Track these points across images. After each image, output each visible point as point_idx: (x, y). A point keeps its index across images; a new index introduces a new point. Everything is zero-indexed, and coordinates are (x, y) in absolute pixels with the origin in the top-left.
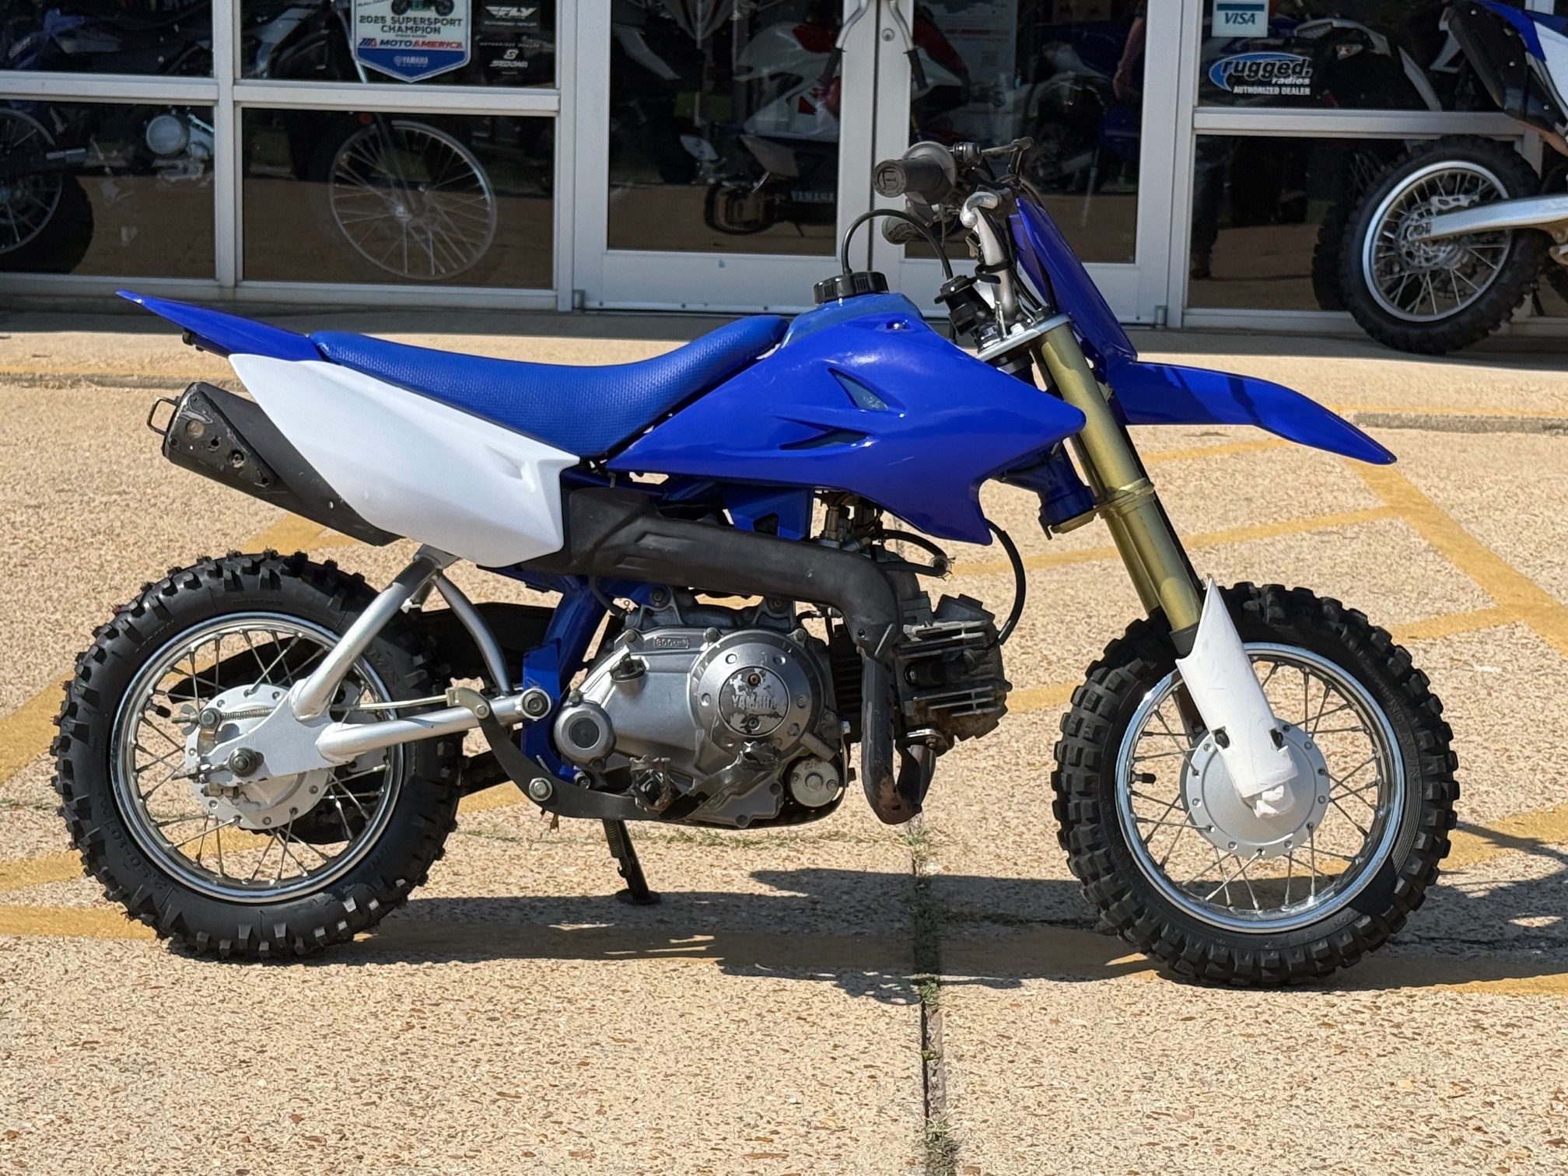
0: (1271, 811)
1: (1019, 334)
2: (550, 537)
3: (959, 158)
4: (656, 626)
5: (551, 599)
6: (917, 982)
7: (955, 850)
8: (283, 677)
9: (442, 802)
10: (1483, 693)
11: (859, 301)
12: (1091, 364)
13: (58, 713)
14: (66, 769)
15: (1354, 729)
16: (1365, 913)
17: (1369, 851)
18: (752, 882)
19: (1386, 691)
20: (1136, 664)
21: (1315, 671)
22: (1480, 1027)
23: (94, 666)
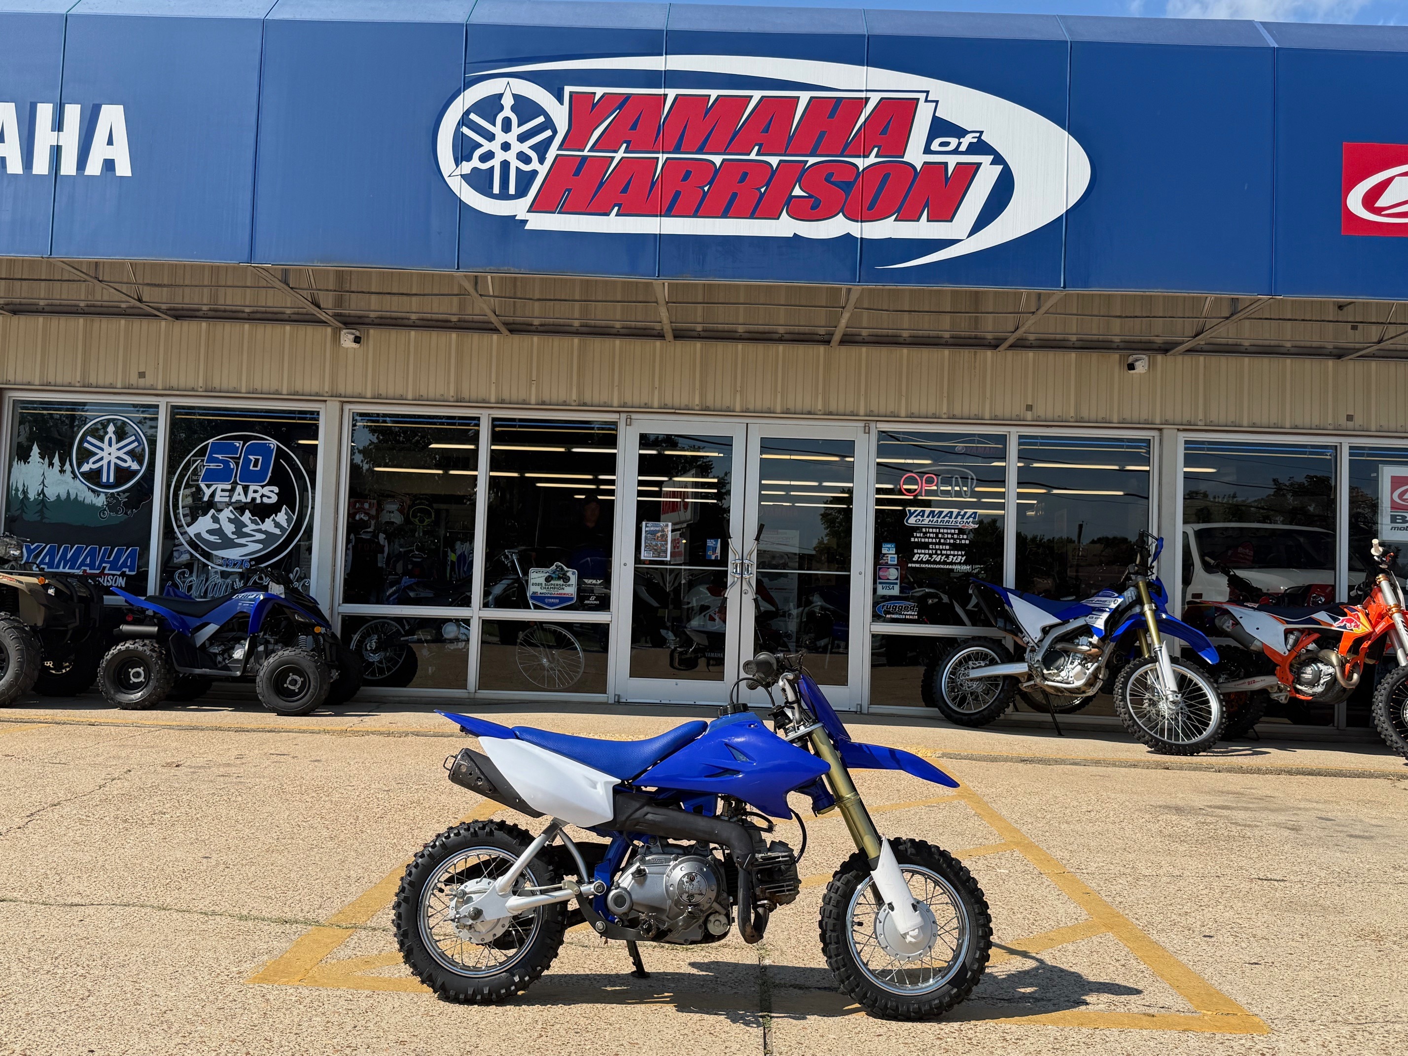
0: (913, 940)
1: (803, 730)
2: (607, 814)
3: (777, 659)
4: (651, 853)
5: (607, 841)
6: (762, 1017)
7: (777, 953)
8: (493, 875)
9: (558, 931)
10: (1001, 882)
11: (737, 715)
12: (832, 742)
13: (397, 891)
14: (399, 916)
15: (947, 903)
16: (954, 987)
17: (955, 958)
18: (690, 967)
19: (960, 887)
20: (854, 873)
21: (930, 877)
22: (1005, 1040)
23: (414, 870)
